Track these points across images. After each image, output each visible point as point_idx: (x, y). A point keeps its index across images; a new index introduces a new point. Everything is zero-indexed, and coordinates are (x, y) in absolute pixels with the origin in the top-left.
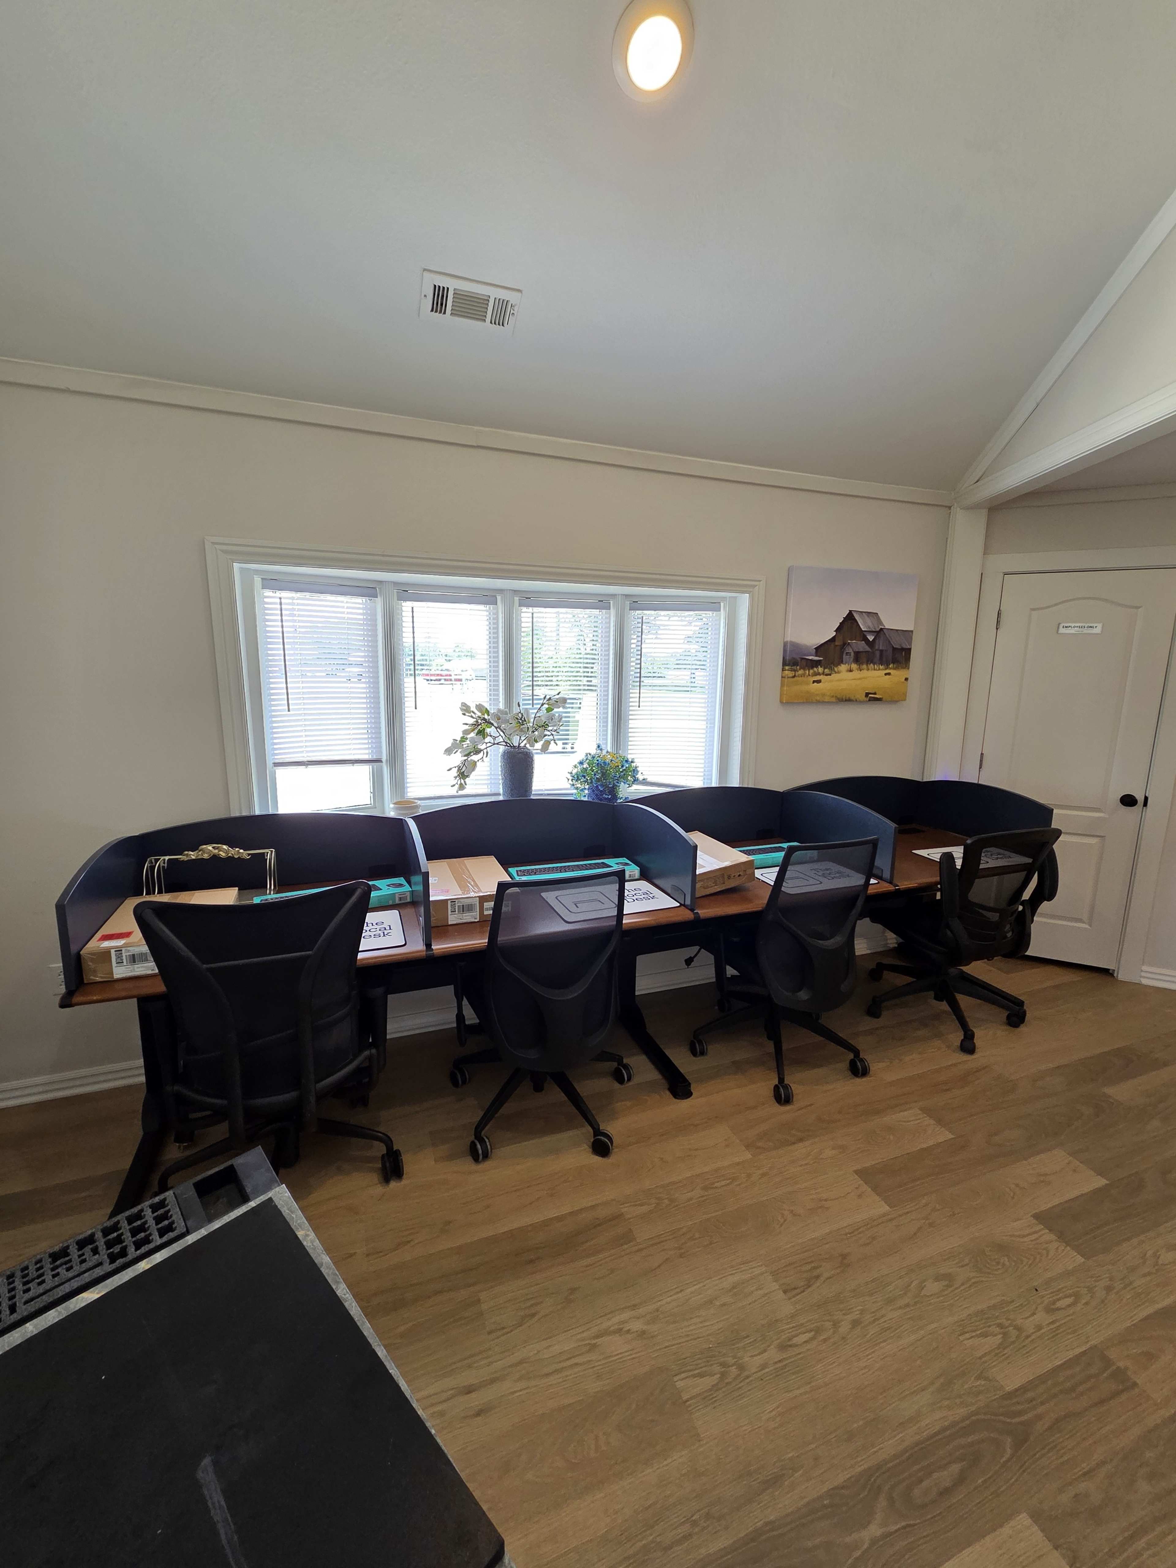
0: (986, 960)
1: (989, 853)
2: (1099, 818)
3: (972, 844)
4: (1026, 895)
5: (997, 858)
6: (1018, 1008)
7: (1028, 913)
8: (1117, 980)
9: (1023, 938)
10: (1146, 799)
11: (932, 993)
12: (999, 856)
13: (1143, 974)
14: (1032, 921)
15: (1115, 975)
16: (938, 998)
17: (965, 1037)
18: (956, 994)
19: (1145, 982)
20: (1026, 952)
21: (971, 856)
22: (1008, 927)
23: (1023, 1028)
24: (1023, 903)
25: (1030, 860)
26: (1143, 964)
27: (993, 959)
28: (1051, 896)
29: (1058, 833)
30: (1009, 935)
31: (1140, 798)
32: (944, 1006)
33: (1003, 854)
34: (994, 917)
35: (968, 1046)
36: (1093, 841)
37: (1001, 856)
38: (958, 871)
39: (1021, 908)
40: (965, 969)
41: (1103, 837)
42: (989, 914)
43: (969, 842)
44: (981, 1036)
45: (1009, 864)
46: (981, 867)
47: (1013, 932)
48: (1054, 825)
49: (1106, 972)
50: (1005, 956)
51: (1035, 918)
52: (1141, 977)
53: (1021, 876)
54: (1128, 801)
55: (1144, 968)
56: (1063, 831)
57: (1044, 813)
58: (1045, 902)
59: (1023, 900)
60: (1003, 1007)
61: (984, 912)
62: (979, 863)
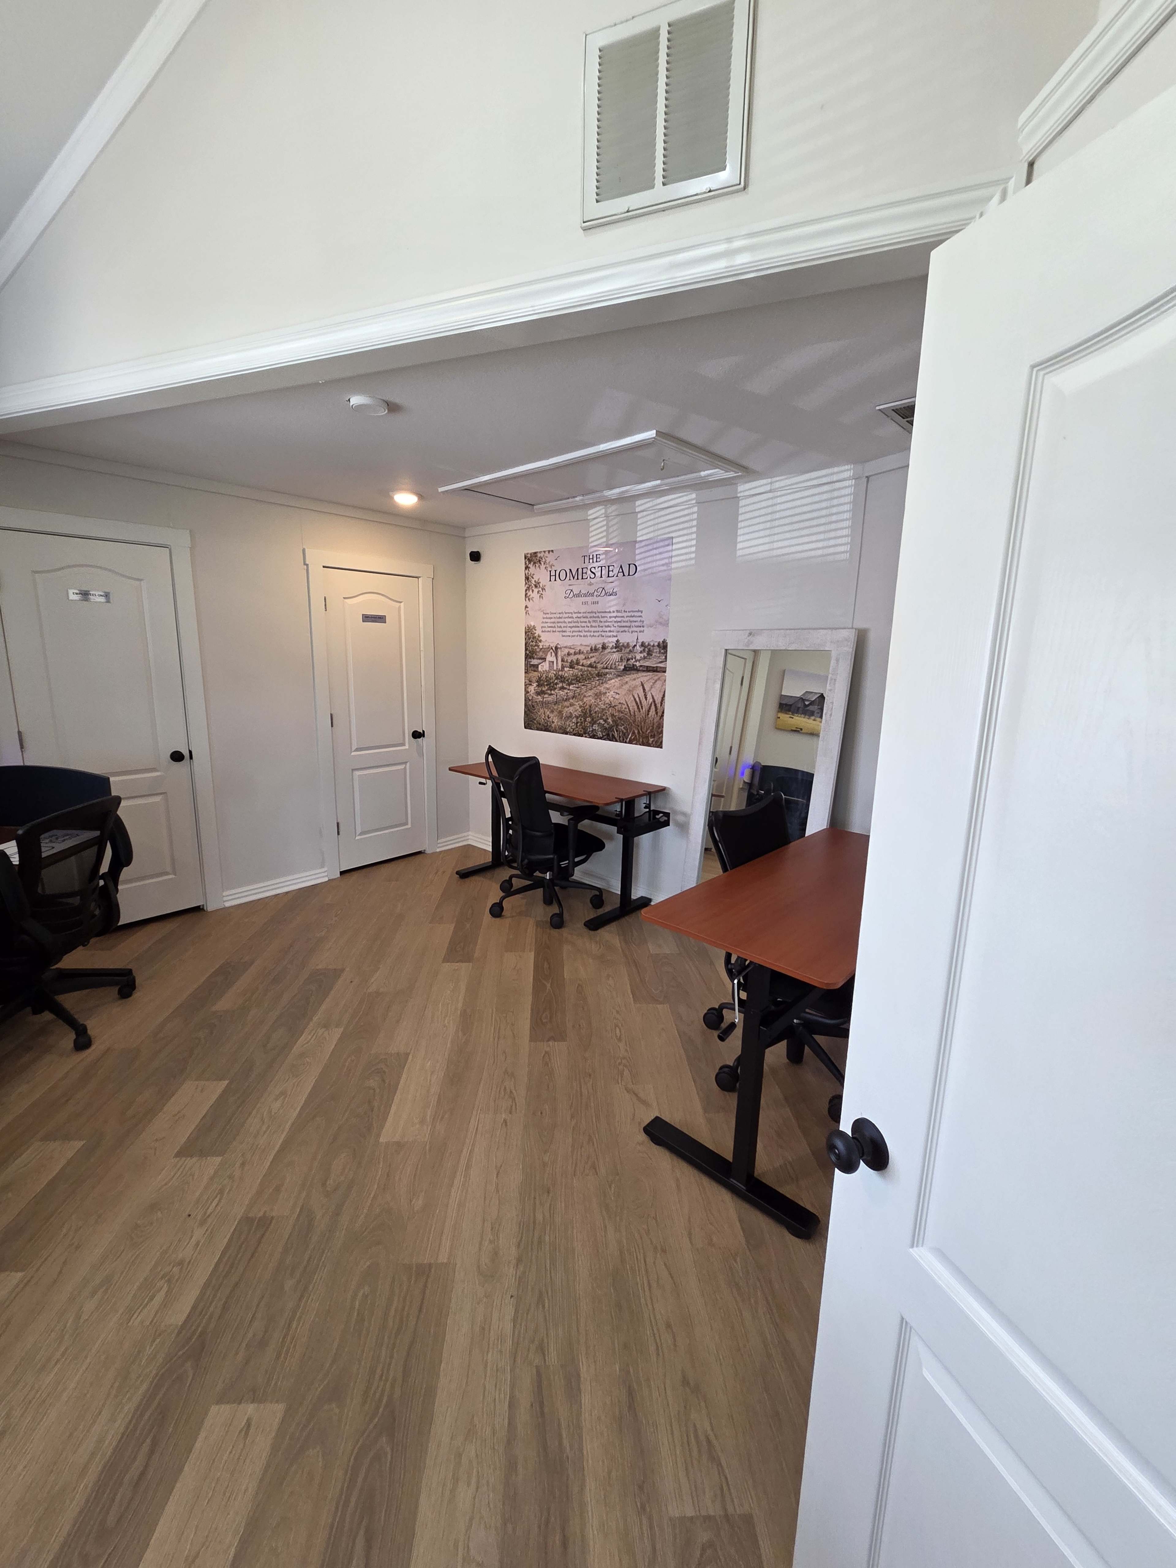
0: (81, 947)
1: (53, 838)
2: (158, 776)
3: (25, 833)
4: (104, 868)
5: (64, 840)
6: (125, 978)
7: (111, 885)
8: (207, 912)
9: (112, 909)
10: (190, 752)
11: (28, 1009)
12: (65, 838)
13: (225, 899)
14: (117, 890)
15: (205, 909)
16: (36, 1011)
17: (77, 1034)
18: (56, 997)
19: (227, 904)
20: (118, 921)
21: (27, 848)
22: (93, 904)
23: (137, 995)
24: (103, 877)
25: (97, 833)
26: (223, 892)
27: (89, 943)
28: (128, 861)
29: (118, 800)
30: (97, 912)
31: (186, 753)
32: (47, 1016)
33: (70, 834)
34: (76, 901)
35: (83, 1042)
36: (157, 799)
37: (67, 837)
38: (17, 868)
39: (102, 883)
40: (59, 965)
41: (164, 793)
42: (70, 900)
43: (20, 832)
44: (93, 1026)
45: (78, 843)
46: (44, 855)
47: (100, 909)
48: (114, 793)
49: (198, 909)
50: (99, 935)
51: (119, 887)
52: (224, 902)
53: (93, 851)
54: (177, 757)
55: (224, 894)
56: (122, 797)
57: (101, 783)
58: (125, 868)
59: (103, 874)
60: (110, 984)
61: (64, 900)
62: (40, 852)
